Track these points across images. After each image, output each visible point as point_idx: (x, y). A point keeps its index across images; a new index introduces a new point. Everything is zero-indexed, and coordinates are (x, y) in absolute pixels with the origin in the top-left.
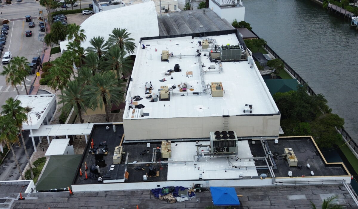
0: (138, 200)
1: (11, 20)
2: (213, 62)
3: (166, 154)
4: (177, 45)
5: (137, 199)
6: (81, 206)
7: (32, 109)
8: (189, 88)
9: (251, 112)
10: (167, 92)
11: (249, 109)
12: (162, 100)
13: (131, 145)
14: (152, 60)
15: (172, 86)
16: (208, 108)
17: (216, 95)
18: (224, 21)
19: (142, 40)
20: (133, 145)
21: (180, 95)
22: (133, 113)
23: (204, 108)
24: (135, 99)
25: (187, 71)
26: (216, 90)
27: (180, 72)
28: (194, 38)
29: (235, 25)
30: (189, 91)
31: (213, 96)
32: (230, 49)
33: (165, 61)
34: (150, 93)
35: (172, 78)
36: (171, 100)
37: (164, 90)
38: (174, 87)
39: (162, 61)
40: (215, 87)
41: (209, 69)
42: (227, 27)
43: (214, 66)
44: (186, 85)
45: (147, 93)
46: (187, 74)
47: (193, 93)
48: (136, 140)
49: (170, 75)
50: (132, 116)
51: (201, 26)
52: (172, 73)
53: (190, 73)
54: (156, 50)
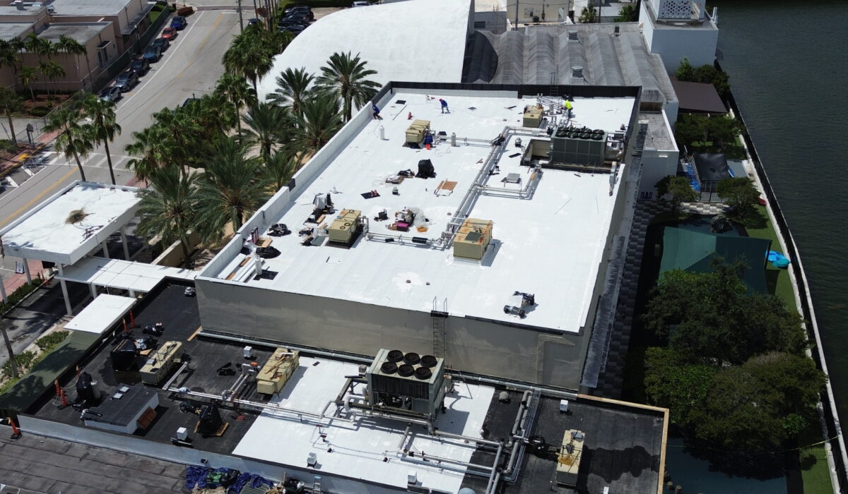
0: (142, 484)
1: (200, 9)
2: (525, 165)
3: (267, 383)
4: (470, 111)
5: (144, 482)
6: (16, 471)
7: (86, 217)
8: (418, 223)
9: (522, 316)
10: (347, 228)
11: (519, 306)
12: (331, 243)
13: (213, 345)
14: (384, 139)
15: (380, 214)
16: (428, 284)
17: (462, 254)
18: (655, 59)
19: (393, 89)
20: (218, 345)
21: (384, 239)
22: (240, 266)
23: (417, 281)
24: (272, 231)
25: (445, 180)
26: (463, 241)
27: (429, 179)
28: (524, 96)
29: (685, 73)
30: (413, 232)
31: (454, 256)
32: (574, 137)
33: (411, 147)
34: (318, 221)
35: (395, 193)
36: (351, 248)
37: (343, 220)
38: (383, 216)
39: (404, 146)
40: (468, 232)
41: (503, 183)
42: (647, 77)
43: (519, 175)
44: (413, 216)
45: (310, 220)
46: (439, 188)
47: (414, 238)
48: (227, 335)
49: (397, 183)
50: (231, 274)
51: (576, 68)
52: (406, 180)
53: (449, 185)
54: (410, 117)
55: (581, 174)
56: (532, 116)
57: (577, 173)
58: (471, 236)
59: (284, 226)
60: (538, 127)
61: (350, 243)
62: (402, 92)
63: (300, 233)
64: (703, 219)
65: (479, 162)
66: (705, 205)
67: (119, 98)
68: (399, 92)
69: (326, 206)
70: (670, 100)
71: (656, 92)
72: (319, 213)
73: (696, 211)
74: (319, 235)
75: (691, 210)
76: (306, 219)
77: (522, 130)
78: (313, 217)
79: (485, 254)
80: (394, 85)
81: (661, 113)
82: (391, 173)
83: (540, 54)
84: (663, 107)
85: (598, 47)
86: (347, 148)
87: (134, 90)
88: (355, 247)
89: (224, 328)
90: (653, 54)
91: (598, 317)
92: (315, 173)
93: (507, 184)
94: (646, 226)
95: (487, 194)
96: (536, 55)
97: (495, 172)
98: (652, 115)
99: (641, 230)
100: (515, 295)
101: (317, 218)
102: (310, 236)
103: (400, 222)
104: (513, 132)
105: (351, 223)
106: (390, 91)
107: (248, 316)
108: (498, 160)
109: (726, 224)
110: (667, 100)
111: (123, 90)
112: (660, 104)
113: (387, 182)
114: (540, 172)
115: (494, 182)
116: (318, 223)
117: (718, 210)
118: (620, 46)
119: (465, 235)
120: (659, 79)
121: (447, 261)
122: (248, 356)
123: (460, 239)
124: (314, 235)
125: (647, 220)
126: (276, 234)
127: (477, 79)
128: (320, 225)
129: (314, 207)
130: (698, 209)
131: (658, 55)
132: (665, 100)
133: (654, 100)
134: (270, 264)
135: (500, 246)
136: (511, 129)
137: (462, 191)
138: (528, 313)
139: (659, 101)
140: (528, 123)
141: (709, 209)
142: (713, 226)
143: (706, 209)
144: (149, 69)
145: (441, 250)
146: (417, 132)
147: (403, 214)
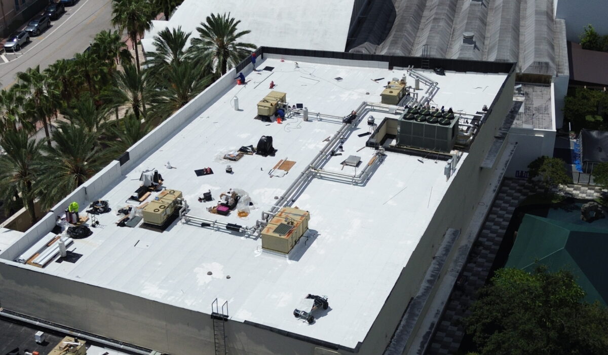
2: (370, 146)
4: (336, 81)
8: (240, 206)
9: (311, 321)
10: (161, 210)
11: (309, 311)
12: (146, 226)
13: (11, 325)
14: (239, 110)
15: (204, 194)
16: (228, 278)
17: (270, 246)
18: (558, 26)
19: (264, 54)
20: (15, 326)
21: (201, 223)
22: (47, 245)
23: (219, 274)
24: (92, 208)
25: (284, 159)
26: (271, 233)
27: (269, 157)
28: (394, 67)
29: (589, 41)
30: (233, 218)
31: (263, 247)
32: (421, 121)
33: (262, 120)
34: (141, 200)
35: (229, 171)
36: (165, 232)
37: (160, 202)
38: (208, 197)
39: (255, 118)
40: (279, 224)
41: (342, 165)
42: (541, 47)
43: (360, 158)
44: (236, 199)
45: (133, 198)
46: (275, 168)
47: (229, 224)
48: (24, 316)
49: (235, 160)
50: (35, 254)
51: (467, 34)
52: (246, 157)
53: (286, 165)
54: (272, 86)
55: (425, 160)
56: (391, 92)
57: (420, 158)
58: (281, 229)
59: (105, 203)
60: (397, 105)
61: (165, 225)
62: (273, 58)
63: (119, 211)
64: (577, 204)
65: (326, 140)
66: (583, 188)
67: (27, 43)
68: (271, 58)
69: (152, 184)
70: (562, 73)
71: (547, 64)
72: (142, 191)
73: (572, 195)
74: (137, 215)
75: (567, 193)
76: (130, 196)
77: (380, 107)
78: (136, 195)
79: (296, 247)
80: (266, 51)
81: (550, 86)
82: (232, 148)
83: (437, 17)
84: (552, 80)
85: (501, 10)
86: (198, 118)
87: (44, 34)
88: (168, 231)
89: (22, 309)
90: (558, 20)
91: (403, 323)
92: (156, 145)
93: (345, 166)
94: (513, 209)
95: (321, 178)
96: (433, 17)
97: (339, 152)
98: (540, 88)
99: (508, 213)
100: (308, 298)
101: (140, 196)
102: (127, 216)
103: (222, 205)
104: (370, 107)
105: (167, 206)
106: (260, 56)
107: (42, 301)
108: (346, 139)
109: (598, 212)
110: (558, 72)
111: (32, 34)
112: (550, 77)
113: (225, 158)
114: (384, 155)
115: (333, 165)
116: (141, 202)
117: (596, 194)
118: (525, 9)
119: (275, 227)
120: (555, 48)
121: (256, 252)
122: (40, 342)
123: (268, 231)
124: (130, 216)
125: (516, 202)
126: (95, 211)
127: (365, 41)
128: (142, 203)
129: (140, 184)
130: (574, 192)
131: (563, 21)
132: (555, 73)
133: (543, 72)
134: (78, 246)
135: (316, 238)
136: (367, 105)
137: (296, 172)
138: (317, 319)
139: (549, 73)
140: (386, 99)
141: (586, 193)
142: (583, 213)
143: (583, 193)
144: (64, 12)
145: (254, 239)
146: (268, 105)
147: (227, 196)
